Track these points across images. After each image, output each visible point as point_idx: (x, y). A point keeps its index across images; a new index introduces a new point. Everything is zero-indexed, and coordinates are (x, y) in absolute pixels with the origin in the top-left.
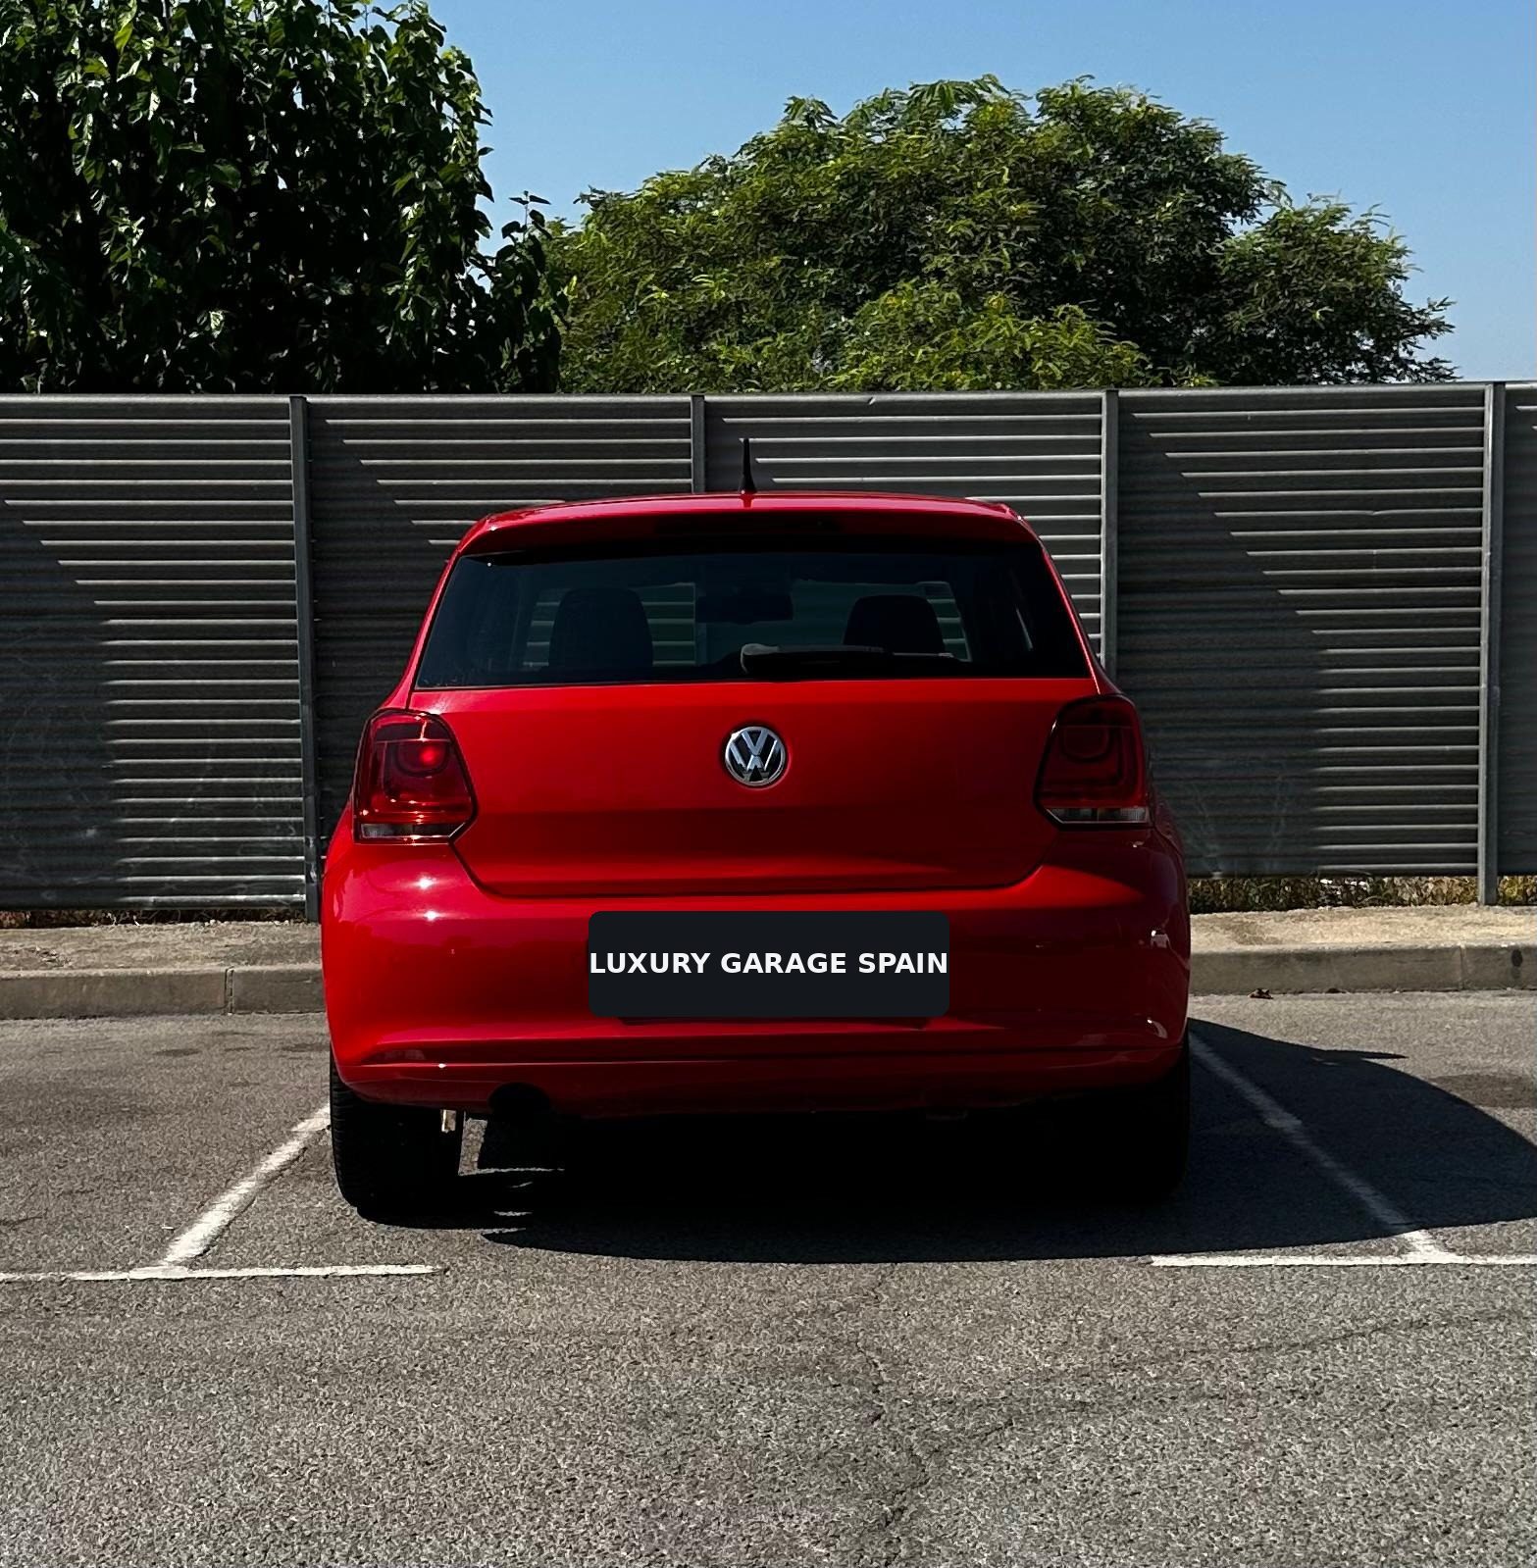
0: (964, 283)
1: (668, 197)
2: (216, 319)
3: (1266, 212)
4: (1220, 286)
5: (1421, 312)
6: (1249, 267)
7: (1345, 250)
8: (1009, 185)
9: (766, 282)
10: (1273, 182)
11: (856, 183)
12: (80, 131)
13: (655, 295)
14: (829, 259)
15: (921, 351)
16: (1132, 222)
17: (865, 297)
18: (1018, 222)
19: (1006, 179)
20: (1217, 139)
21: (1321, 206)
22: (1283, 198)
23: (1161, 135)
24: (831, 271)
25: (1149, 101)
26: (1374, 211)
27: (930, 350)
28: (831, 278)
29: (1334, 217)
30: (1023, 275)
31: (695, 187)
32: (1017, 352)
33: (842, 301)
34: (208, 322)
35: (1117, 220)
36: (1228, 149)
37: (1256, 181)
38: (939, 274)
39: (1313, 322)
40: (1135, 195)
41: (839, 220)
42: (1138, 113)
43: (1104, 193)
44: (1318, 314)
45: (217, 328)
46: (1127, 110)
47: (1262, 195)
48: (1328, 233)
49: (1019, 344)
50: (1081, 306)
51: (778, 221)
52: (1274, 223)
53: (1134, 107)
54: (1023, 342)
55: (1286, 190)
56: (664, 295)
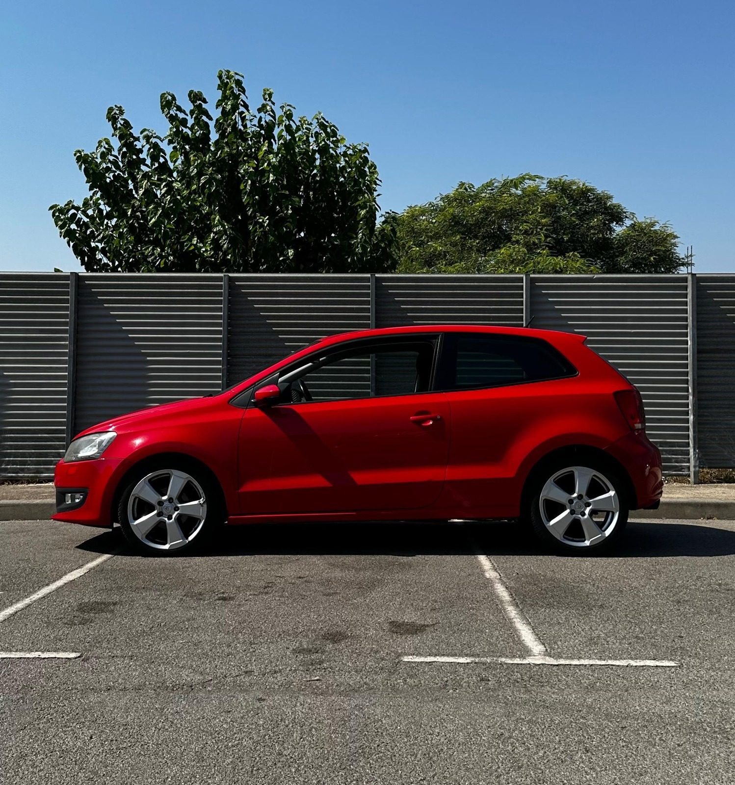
0: (526, 245)
1: (414, 215)
2: (291, 252)
3: (628, 222)
4: (613, 248)
5: (683, 259)
6: (625, 241)
7: (660, 236)
8: (540, 213)
9: (454, 244)
10: (631, 213)
11: (486, 211)
12: (246, 186)
13: (414, 249)
14: (476, 237)
15: (518, 268)
16: (582, 225)
17: (489, 250)
18: (544, 226)
19: (539, 210)
20: (611, 197)
21: (648, 221)
22: (635, 219)
23: (589, 196)
24: (478, 241)
25: (587, 184)
26: (667, 223)
27: (521, 268)
28: (477, 244)
29: (653, 225)
30: (549, 243)
31: (423, 212)
32: (558, 269)
33: (482, 251)
34: (288, 253)
35: (577, 225)
36: (614, 201)
37: (625, 213)
38: (517, 242)
39: (650, 262)
40: (584, 216)
41: (479, 224)
42: (582, 188)
43: (571, 216)
44: (652, 259)
45: (291, 255)
46: (579, 187)
47: (626, 217)
48: (651, 230)
49: (558, 266)
50: (578, 253)
51: (457, 223)
52: (633, 226)
53: (581, 186)
54: (560, 265)
55: (635, 216)
56: (418, 249)
